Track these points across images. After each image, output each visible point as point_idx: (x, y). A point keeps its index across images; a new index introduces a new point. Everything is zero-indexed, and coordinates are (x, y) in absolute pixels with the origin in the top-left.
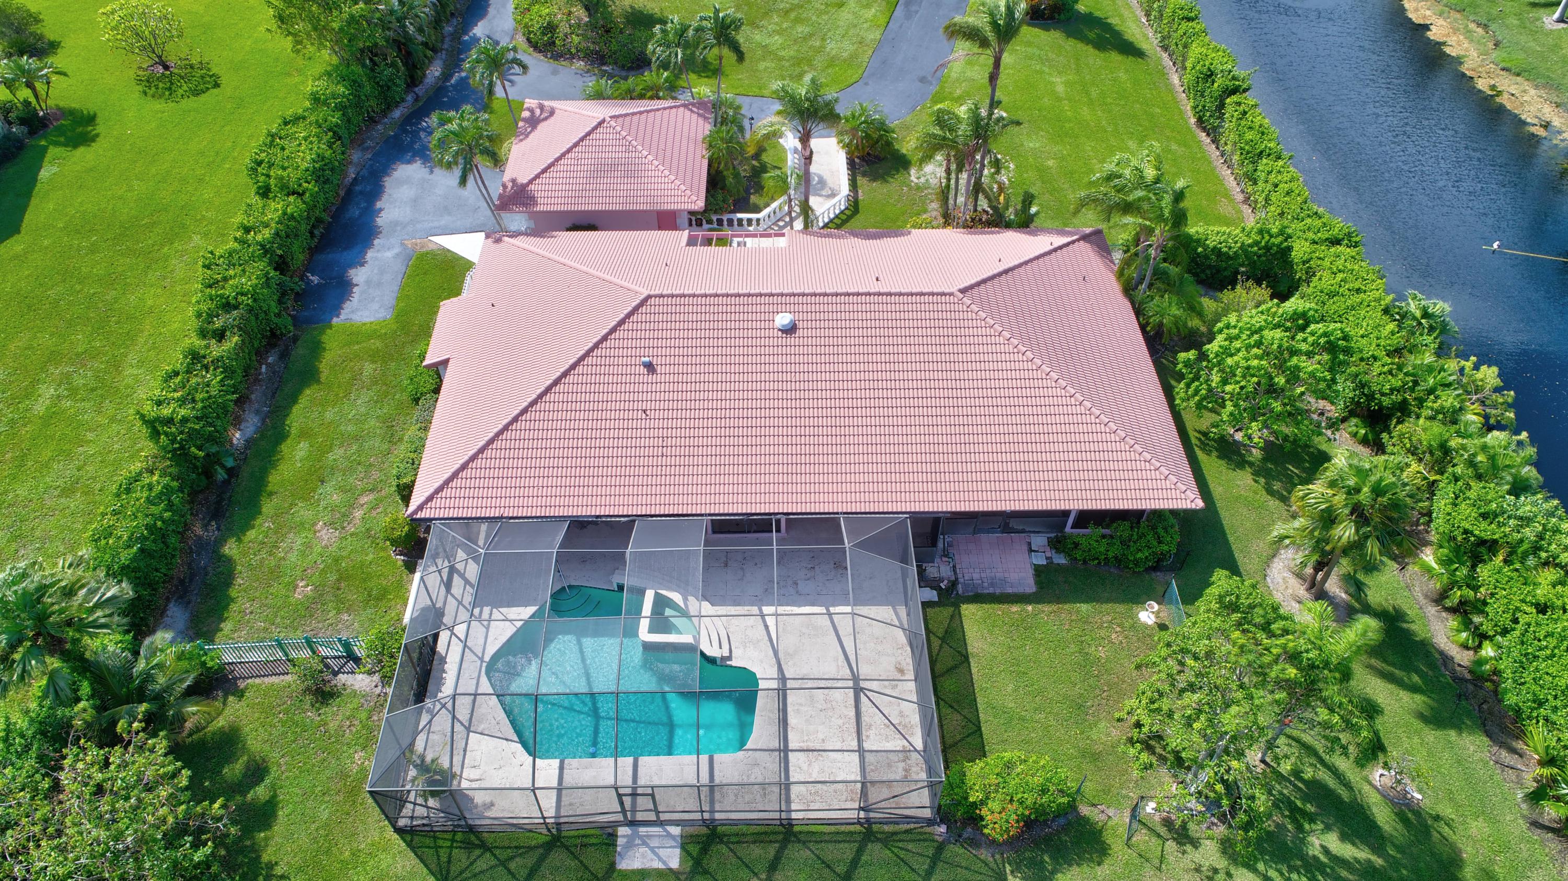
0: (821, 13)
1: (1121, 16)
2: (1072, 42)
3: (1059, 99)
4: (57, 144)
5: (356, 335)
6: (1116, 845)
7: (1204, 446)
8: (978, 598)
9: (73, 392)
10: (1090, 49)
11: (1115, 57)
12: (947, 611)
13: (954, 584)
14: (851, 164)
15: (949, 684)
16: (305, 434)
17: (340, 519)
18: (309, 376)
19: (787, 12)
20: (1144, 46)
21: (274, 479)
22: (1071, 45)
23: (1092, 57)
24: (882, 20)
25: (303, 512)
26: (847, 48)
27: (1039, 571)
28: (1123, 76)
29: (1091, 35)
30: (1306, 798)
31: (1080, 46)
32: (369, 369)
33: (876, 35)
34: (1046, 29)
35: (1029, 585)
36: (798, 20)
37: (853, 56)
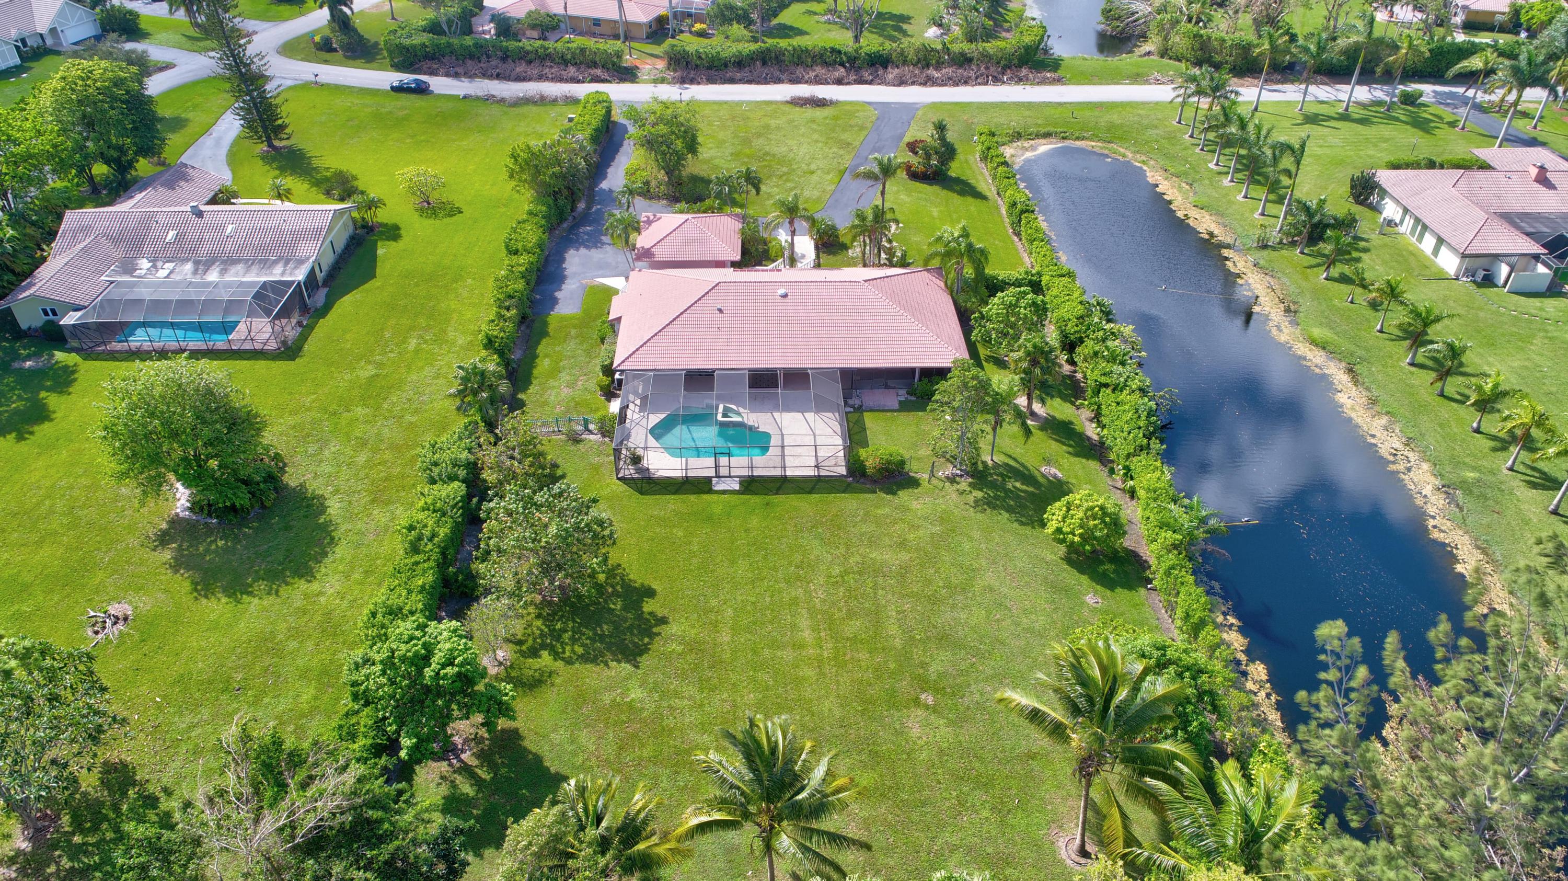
0: (800, 177)
1: (977, 180)
2: (945, 192)
3: (934, 218)
4: (382, 239)
5: (563, 319)
6: (925, 484)
7: (987, 360)
8: (871, 410)
9: (426, 342)
10: (955, 195)
11: (970, 199)
12: (857, 415)
13: (861, 406)
14: (817, 248)
15: (856, 437)
16: (547, 356)
17: (571, 385)
18: (544, 334)
19: (781, 177)
20: (988, 194)
21: (536, 372)
22: (945, 193)
23: (956, 199)
24: (836, 180)
25: (552, 383)
26: (816, 194)
27: (900, 402)
28: (973, 209)
29: (958, 188)
30: (1009, 472)
31: (950, 194)
32: (573, 332)
33: (833, 187)
34: (931, 185)
35: (897, 406)
36: (787, 180)
37: (819, 198)
